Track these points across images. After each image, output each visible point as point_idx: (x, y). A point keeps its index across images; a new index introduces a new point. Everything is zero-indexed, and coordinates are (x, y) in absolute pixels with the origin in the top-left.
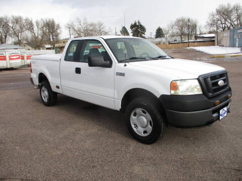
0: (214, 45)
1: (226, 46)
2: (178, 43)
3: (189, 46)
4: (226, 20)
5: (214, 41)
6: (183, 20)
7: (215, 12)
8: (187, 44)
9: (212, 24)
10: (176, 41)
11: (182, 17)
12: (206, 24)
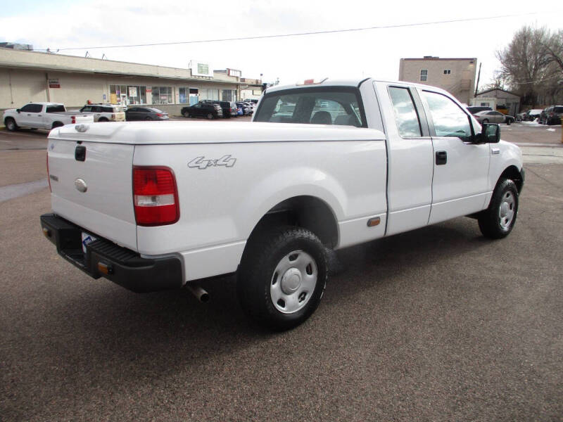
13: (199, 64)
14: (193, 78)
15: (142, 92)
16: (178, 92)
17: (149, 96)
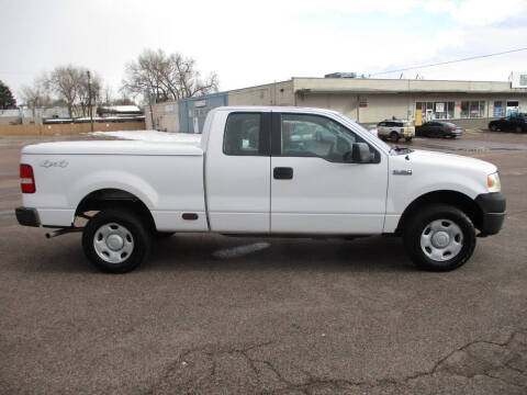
0: (144, 128)
1: (173, 132)
2: (64, 123)
3: (92, 130)
4: (159, 80)
5: (142, 120)
6: (71, 72)
7: (137, 62)
8: (89, 125)
9: (133, 87)
10: (57, 117)
11: (70, 65)
12: (122, 85)
13: (522, 76)
14: (513, 91)
15: (450, 107)
16: (492, 106)
17: (458, 111)
